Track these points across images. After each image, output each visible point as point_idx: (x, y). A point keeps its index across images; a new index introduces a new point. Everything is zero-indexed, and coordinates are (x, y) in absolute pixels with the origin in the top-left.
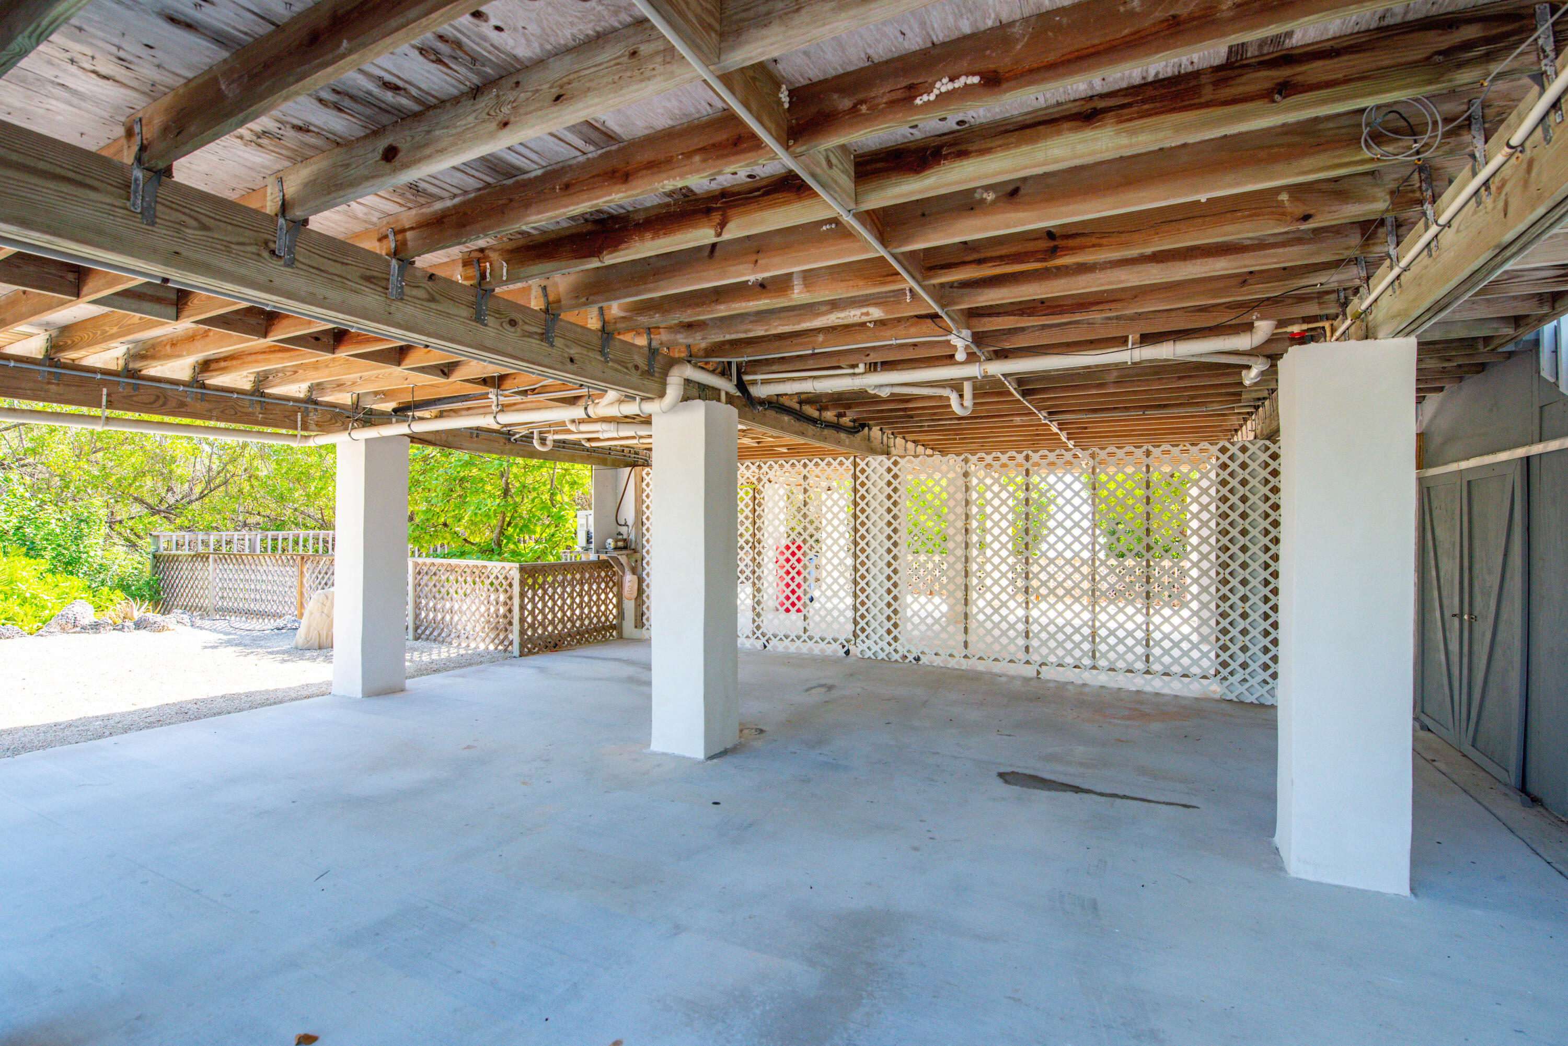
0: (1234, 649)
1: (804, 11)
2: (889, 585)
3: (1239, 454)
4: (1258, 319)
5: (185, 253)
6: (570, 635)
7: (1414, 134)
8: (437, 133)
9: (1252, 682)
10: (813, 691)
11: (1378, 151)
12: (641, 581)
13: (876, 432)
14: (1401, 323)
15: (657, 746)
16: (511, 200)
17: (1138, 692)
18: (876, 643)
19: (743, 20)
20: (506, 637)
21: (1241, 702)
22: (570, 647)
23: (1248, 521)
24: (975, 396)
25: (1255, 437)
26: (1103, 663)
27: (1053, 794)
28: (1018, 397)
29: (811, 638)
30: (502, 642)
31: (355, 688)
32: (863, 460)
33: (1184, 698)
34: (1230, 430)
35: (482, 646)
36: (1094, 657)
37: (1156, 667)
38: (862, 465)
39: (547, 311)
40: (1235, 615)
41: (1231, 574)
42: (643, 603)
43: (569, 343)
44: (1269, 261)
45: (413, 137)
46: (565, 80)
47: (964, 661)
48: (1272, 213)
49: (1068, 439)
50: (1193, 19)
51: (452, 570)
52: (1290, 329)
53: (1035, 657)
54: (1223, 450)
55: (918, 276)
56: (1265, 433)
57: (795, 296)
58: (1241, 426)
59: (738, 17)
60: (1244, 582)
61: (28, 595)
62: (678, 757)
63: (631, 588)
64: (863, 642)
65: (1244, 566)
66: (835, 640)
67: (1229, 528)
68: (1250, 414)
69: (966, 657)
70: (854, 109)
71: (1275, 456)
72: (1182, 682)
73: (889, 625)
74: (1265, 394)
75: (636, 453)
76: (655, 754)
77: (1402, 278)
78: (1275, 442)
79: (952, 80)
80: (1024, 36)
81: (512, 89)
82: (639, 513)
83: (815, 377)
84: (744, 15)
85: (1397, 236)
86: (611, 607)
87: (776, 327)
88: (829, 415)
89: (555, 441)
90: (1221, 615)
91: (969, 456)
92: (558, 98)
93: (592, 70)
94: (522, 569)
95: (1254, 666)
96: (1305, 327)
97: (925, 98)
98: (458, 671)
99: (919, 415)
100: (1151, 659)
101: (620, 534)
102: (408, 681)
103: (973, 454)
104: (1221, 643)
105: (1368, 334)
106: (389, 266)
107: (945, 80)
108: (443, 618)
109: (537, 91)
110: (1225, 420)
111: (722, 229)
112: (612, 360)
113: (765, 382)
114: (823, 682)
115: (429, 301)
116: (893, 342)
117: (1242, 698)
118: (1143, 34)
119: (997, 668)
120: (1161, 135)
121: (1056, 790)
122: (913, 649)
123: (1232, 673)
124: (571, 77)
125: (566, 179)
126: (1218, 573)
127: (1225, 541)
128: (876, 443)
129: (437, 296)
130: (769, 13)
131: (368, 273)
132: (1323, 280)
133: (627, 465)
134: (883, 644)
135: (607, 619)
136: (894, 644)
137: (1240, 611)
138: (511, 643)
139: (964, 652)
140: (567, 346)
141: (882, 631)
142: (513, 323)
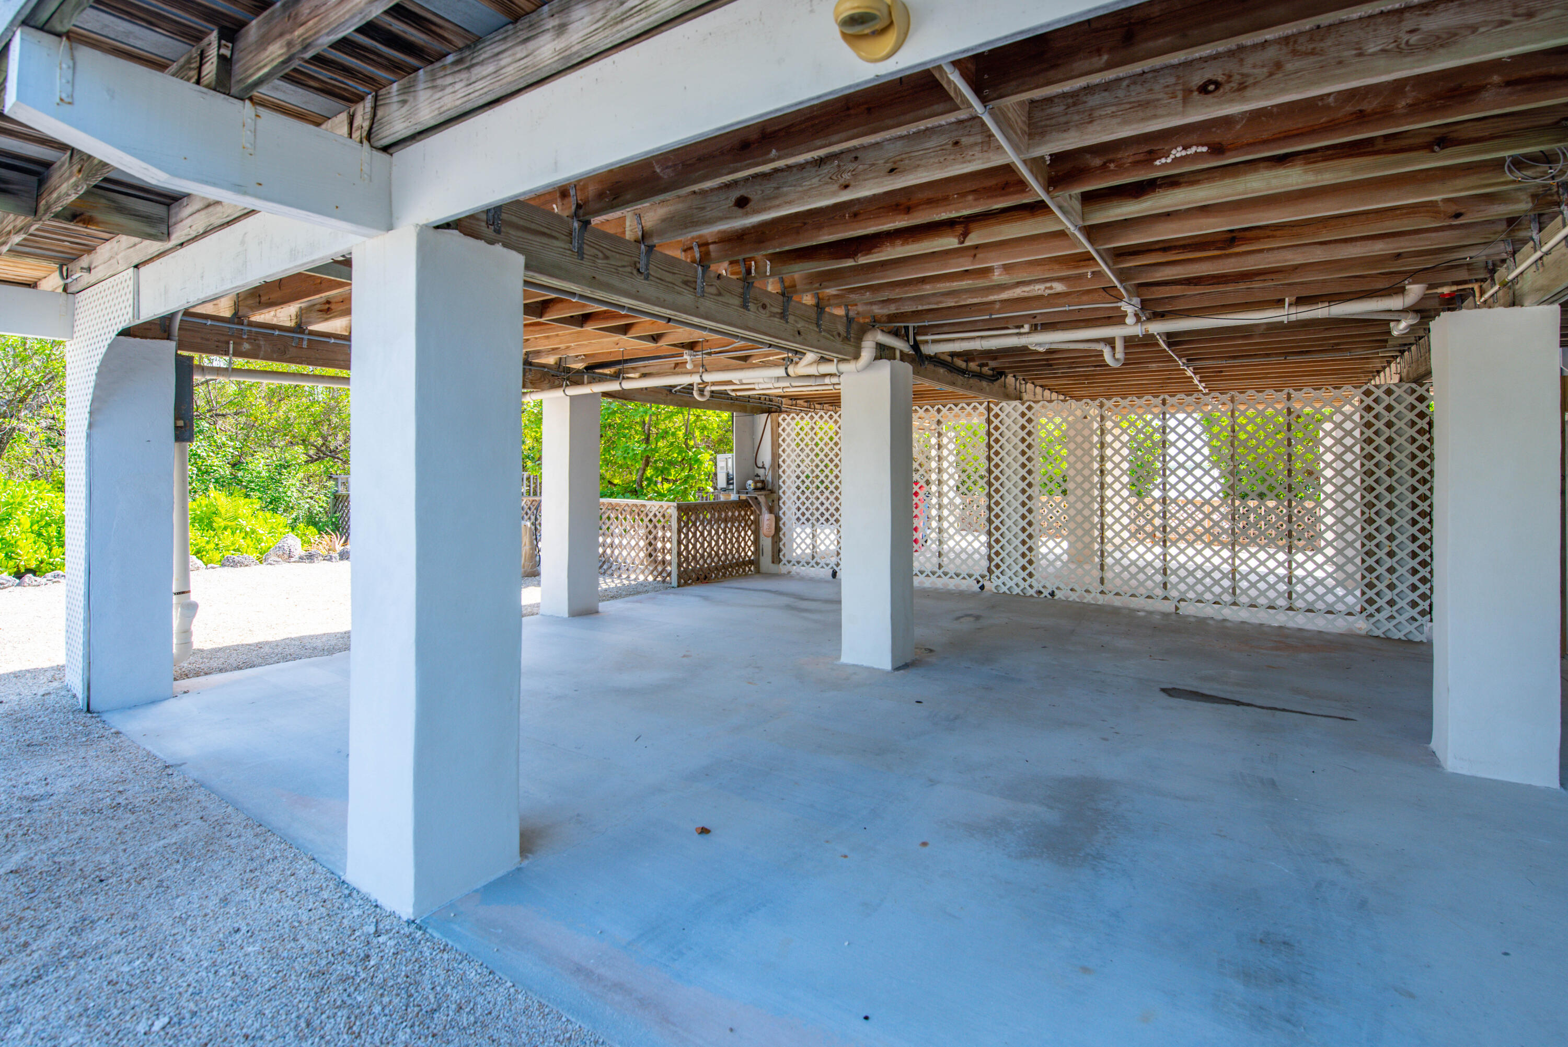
0: (1381, 586)
1: (1095, 123)
2: (1024, 523)
3: (1384, 396)
4: (1410, 283)
5: (597, 277)
6: (717, 569)
7: (1549, 162)
8: (785, 189)
9: (1399, 618)
10: (962, 620)
11: (1518, 175)
12: (778, 519)
13: (1010, 379)
14: (1545, 295)
15: (848, 657)
16: (805, 224)
17: (1280, 627)
18: (1010, 578)
19: (1046, 126)
20: (664, 570)
21: (1388, 639)
22: (717, 580)
23: (1394, 461)
24: (1126, 347)
25: (1401, 380)
26: (1244, 599)
27: (1216, 705)
28: (1164, 346)
29: (946, 574)
30: (660, 574)
31: (563, 609)
32: (997, 405)
33: (1328, 634)
34: (1372, 372)
35: (641, 578)
36: (1234, 593)
37: (1299, 604)
38: (996, 409)
39: (783, 294)
40: (1381, 554)
41: (1377, 513)
42: (780, 540)
43: (798, 319)
44: (1422, 243)
45: (763, 191)
46: (898, 158)
47: (1099, 596)
48: (1428, 211)
49: (1200, 382)
50: (1376, 113)
51: (613, 509)
52: (1440, 290)
53: (1174, 594)
54: (1368, 393)
55: (1110, 263)
56: (1411, 376)
57: (995, 278)
58: (1384, 368)
59: (1043, 123)
60: (1391, 522)
61: (248, 530)
62: (867, 668)
63: (770, 525)
64: (998, 578)
65: (1390, 505)
66: (970, 576)
67: (1374, 469)
68: (1395, 357)
69: (1102, 592)
70: (1104, 166)
71: (1421, 399)
72: (1326, 619)
73: (1023, 562)
74: (1412, 340)
75: (771, 400)
76: (846, 665)
77: (1544, 258)
78: (1421, 385)
79: (1185, 148)
80: (1242, 119)
81: (851, 161)
82: (775, 456)
83: (982, 337)
84: (1048, 122)
85: (1540, 223)
86: (749, 543)
87: (965, 299)
88: (973, 366)
89: (712, 392)
90: (1366, 553)
91: (1105, 401)
92: (892, 171)
93: (921, 152)
94: (679, 508)
95: (1401, 603)
96: (1454, 288)
97: (1163, 160)
98: (631, 598)
99: (1059, 364)
100: (1294, 596)
101: (758, 476)
102: (600, 604)
103: (1109, 399)
104: (1366, 581)
105: (1515, 302)
106: (696, 272)
107: (1180, 149)
108: (605, 552)
109: (873, 165)
110: (1368, 363)
111: (965, 238)
112: (824, 331)
113: (934, 341)
114: (970, 612)
115: (716, 295)
116: (1067, 308)
117: (1390, 635)
118: (1337, 122)
119: (1135, 603)
120: (1342, 174)
121: (1217, 703)
122: (1047, 585)
123: (1378, 610)
124: (904, 156)
125: (855, 209)
126: (1363, 513)
127: (1370, 481)
128: (1011, 389)
129: (722, 291)
130: (1067, 123)
131: (686, 278)
132: (1472, 254)
133: (763, 412)
134: (1018, 580)
135: (746, 554)
136: (1029, 580)
137: (1387, 550)
138: (669, 574)
139: (1100, 588)
140: (796, 322)
141: (1017, 568)
142: (764, 307)
